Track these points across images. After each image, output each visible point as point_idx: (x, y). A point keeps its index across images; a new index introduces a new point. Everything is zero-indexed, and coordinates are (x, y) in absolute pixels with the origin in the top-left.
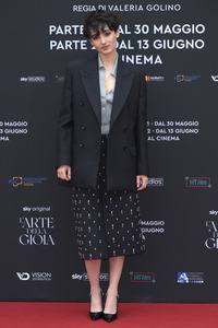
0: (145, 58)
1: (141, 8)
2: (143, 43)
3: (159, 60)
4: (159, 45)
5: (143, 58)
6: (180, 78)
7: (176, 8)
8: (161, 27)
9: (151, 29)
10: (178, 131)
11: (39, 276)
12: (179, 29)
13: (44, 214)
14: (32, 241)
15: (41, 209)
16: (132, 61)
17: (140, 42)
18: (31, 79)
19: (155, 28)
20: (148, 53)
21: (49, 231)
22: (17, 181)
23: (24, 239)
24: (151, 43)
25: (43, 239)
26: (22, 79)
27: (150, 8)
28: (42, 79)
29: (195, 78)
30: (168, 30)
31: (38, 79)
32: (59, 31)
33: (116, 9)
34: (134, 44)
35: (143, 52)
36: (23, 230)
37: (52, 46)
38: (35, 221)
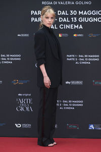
0: (75, 26)
1: (73, 3)
2: (74, 19)
3: (81, 27)
4: (81, 20)
5: (74, 26)
6: (91, 35)
7: (89, 3)
8: (82, 12)
9: (78, 13)
10: (90, 59)
11: (25, 126)
12: (90, 13)
13: (28, 97)
14: (22, 109)
15: (27, 95)
16: (69, 27)
17: (72, 18)
18: (22, 35)
19: (80, 12)
20: (76, 24)
21: (30, 105)
22: (16, 82)
23: (19, 109)
24: (77, 19)
25: (27, 109)
26: (18, 35)
27: (77, 3)
28: (28, 35)
29: (98, 35)
30: (85, 13)
31: (26, 35)
32: (36, 13)
33: (62, 3)
34: (70, 19)
35: (74, 23)
36: (18, 105)
37: (32, 20)
38: (23, 100)
